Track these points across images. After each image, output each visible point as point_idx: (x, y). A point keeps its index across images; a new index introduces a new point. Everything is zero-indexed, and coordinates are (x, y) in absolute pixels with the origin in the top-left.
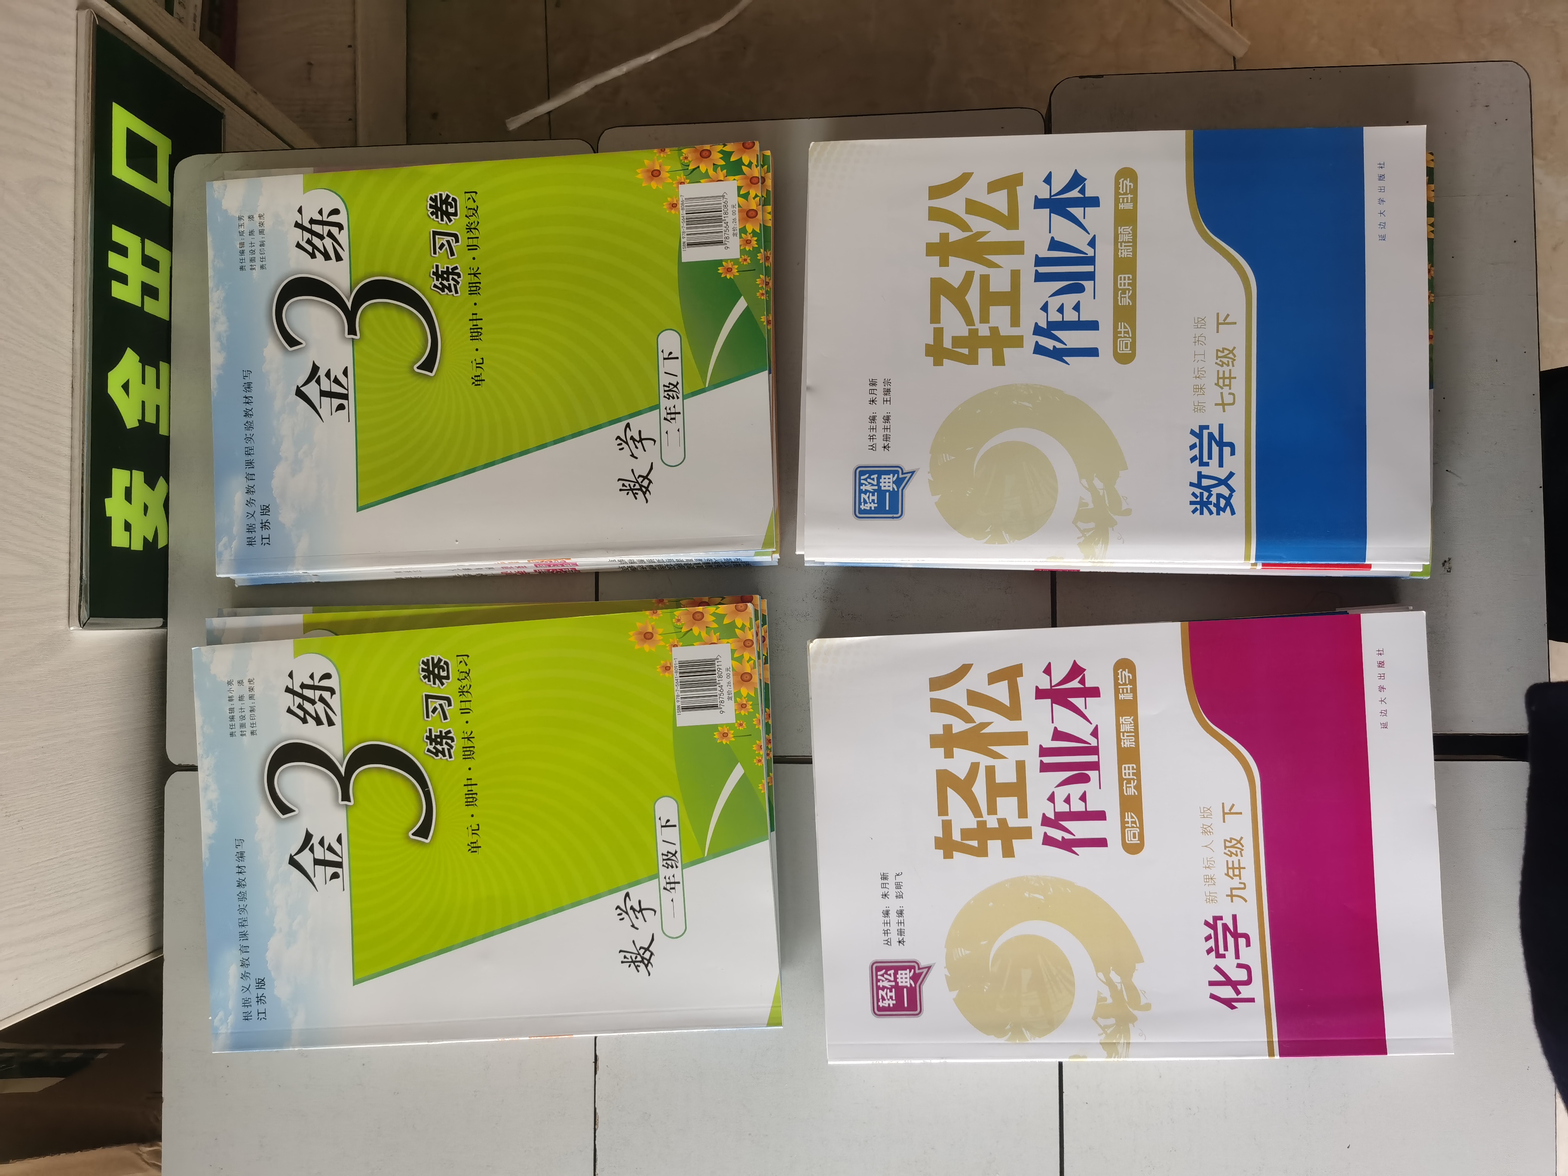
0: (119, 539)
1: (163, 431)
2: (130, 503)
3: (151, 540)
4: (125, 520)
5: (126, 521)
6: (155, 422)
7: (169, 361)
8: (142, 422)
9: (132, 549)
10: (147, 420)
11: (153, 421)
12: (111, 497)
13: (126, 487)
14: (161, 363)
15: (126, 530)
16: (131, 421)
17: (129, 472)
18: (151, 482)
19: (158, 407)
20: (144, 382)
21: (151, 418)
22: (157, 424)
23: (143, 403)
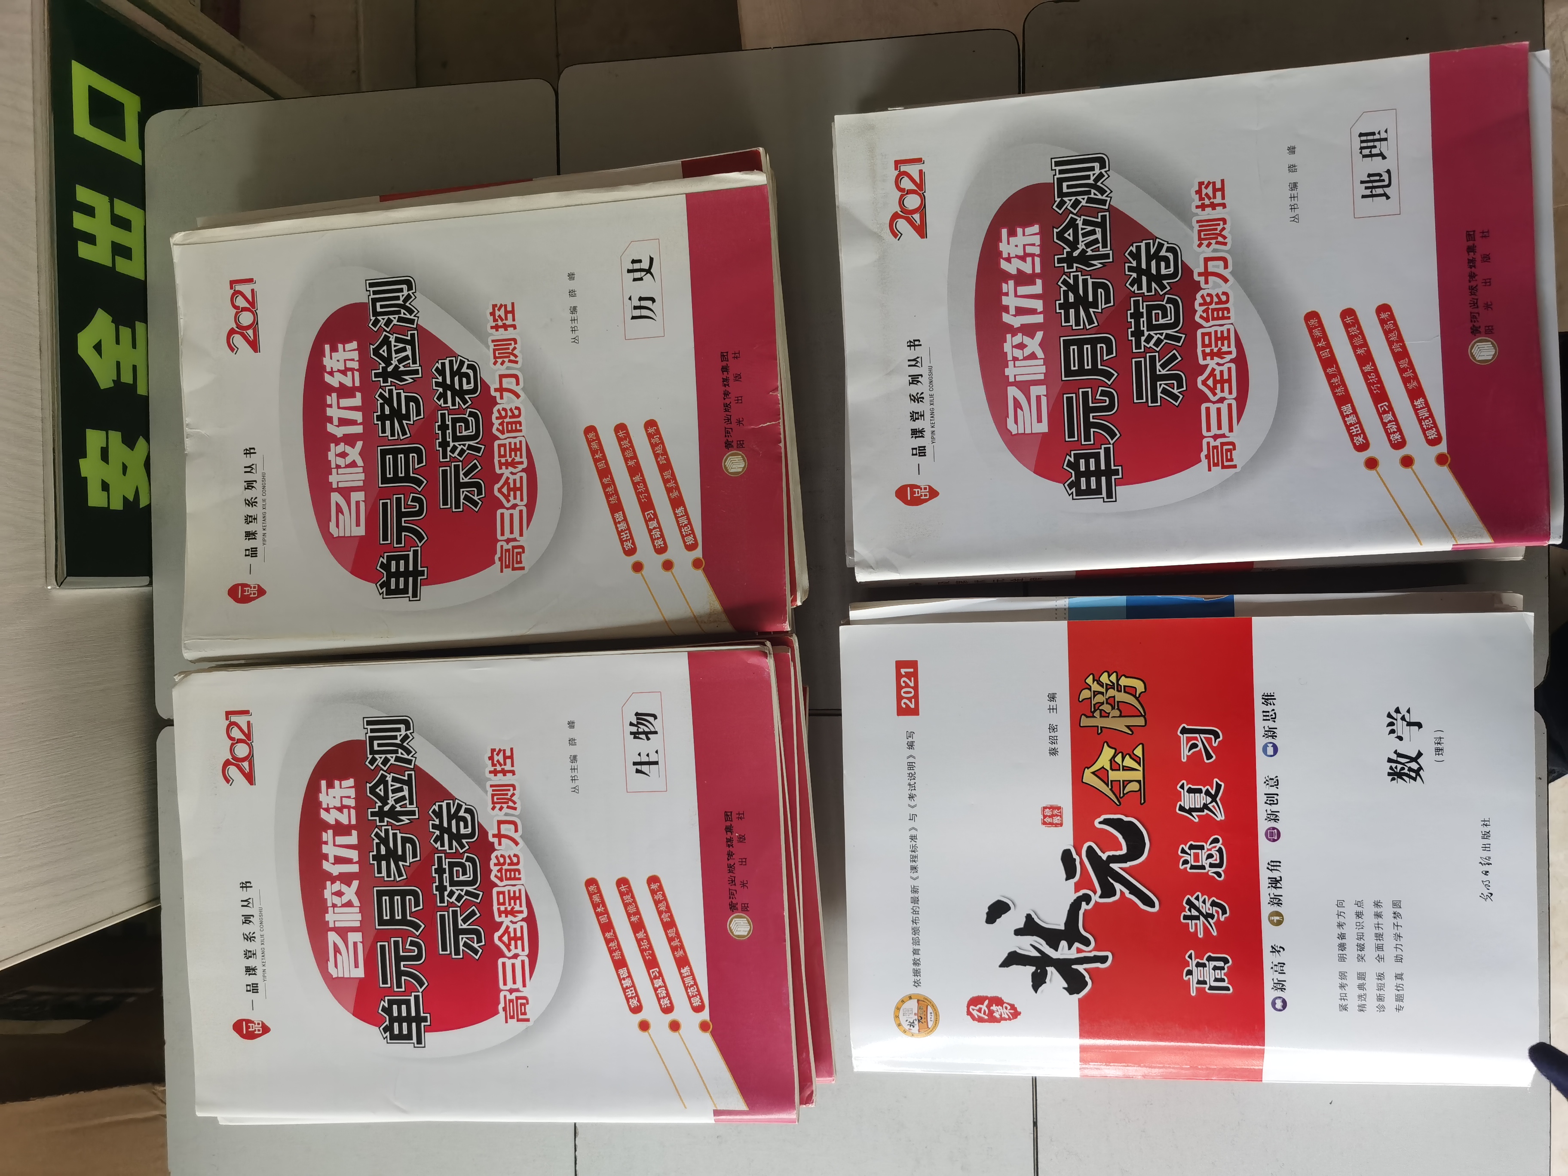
0: (96, 499)
1: (141, 391)
2: (107, 463)
5: (103, 481)
7: (145, 320)
8: (117, 382)
9: (111, 508)
10: (123, 380)
11: (130, 381)
12: (86, 457)
13: (102, 448)
14: (137, 323)
15: (103, 490)
16: (105, 381)
17: (105, 432)
18: (129, 442)
19: (135, 367)
20: (118, 342)
21: (127, 378)
22: (135, 385)
23: (118, 364)
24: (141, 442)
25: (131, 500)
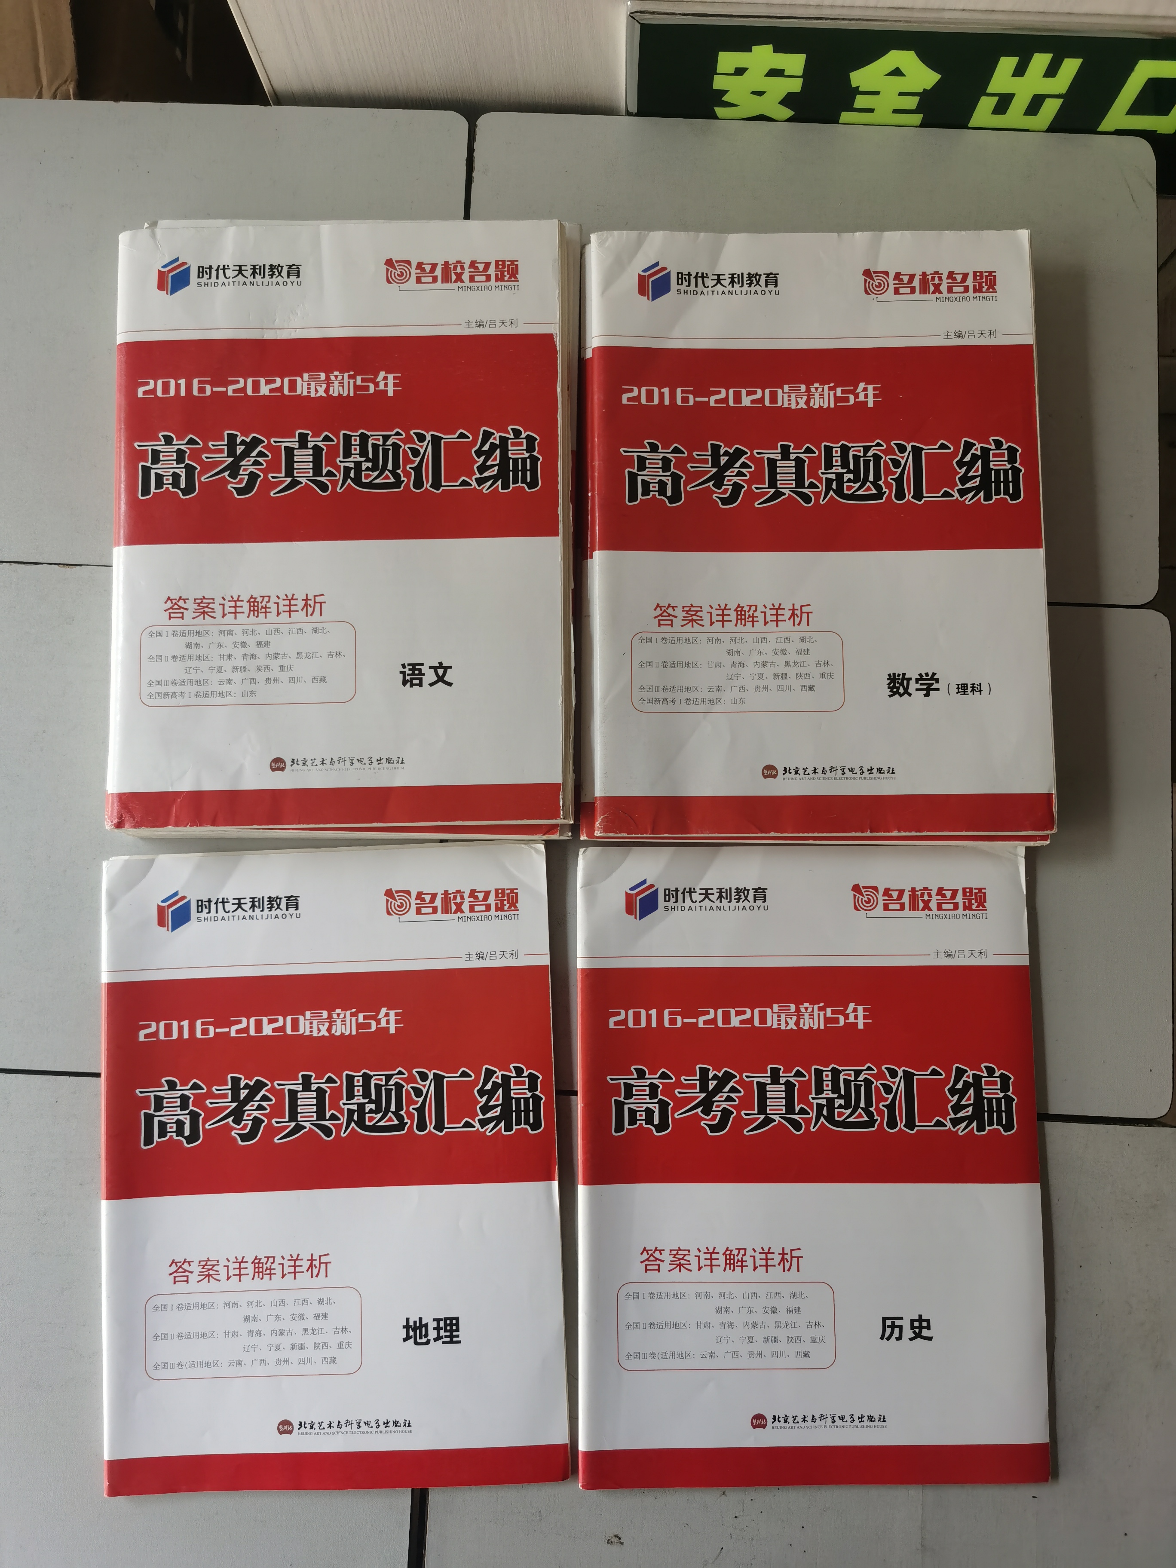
0: (727, 60)
1: (845, 116)
2: (767, 75)
4: (747, 69)
6: (856, 106)
7: (923, 125)
8: (857, 91)
9: (715, 76)
10: (858, 97)
11: (857, 105)
12: (774, 52)
13: (784, 70)
14: (922, 115)
15: (736, 69)
16: (859, 78)
17: (801, 74)
18: (788, 100)
19: (871, 111)
20: (901, 94)
21: (860, 101)
22: (852, 109)
23: (877, 93)
24: (788, 113)
25: (723, 99)
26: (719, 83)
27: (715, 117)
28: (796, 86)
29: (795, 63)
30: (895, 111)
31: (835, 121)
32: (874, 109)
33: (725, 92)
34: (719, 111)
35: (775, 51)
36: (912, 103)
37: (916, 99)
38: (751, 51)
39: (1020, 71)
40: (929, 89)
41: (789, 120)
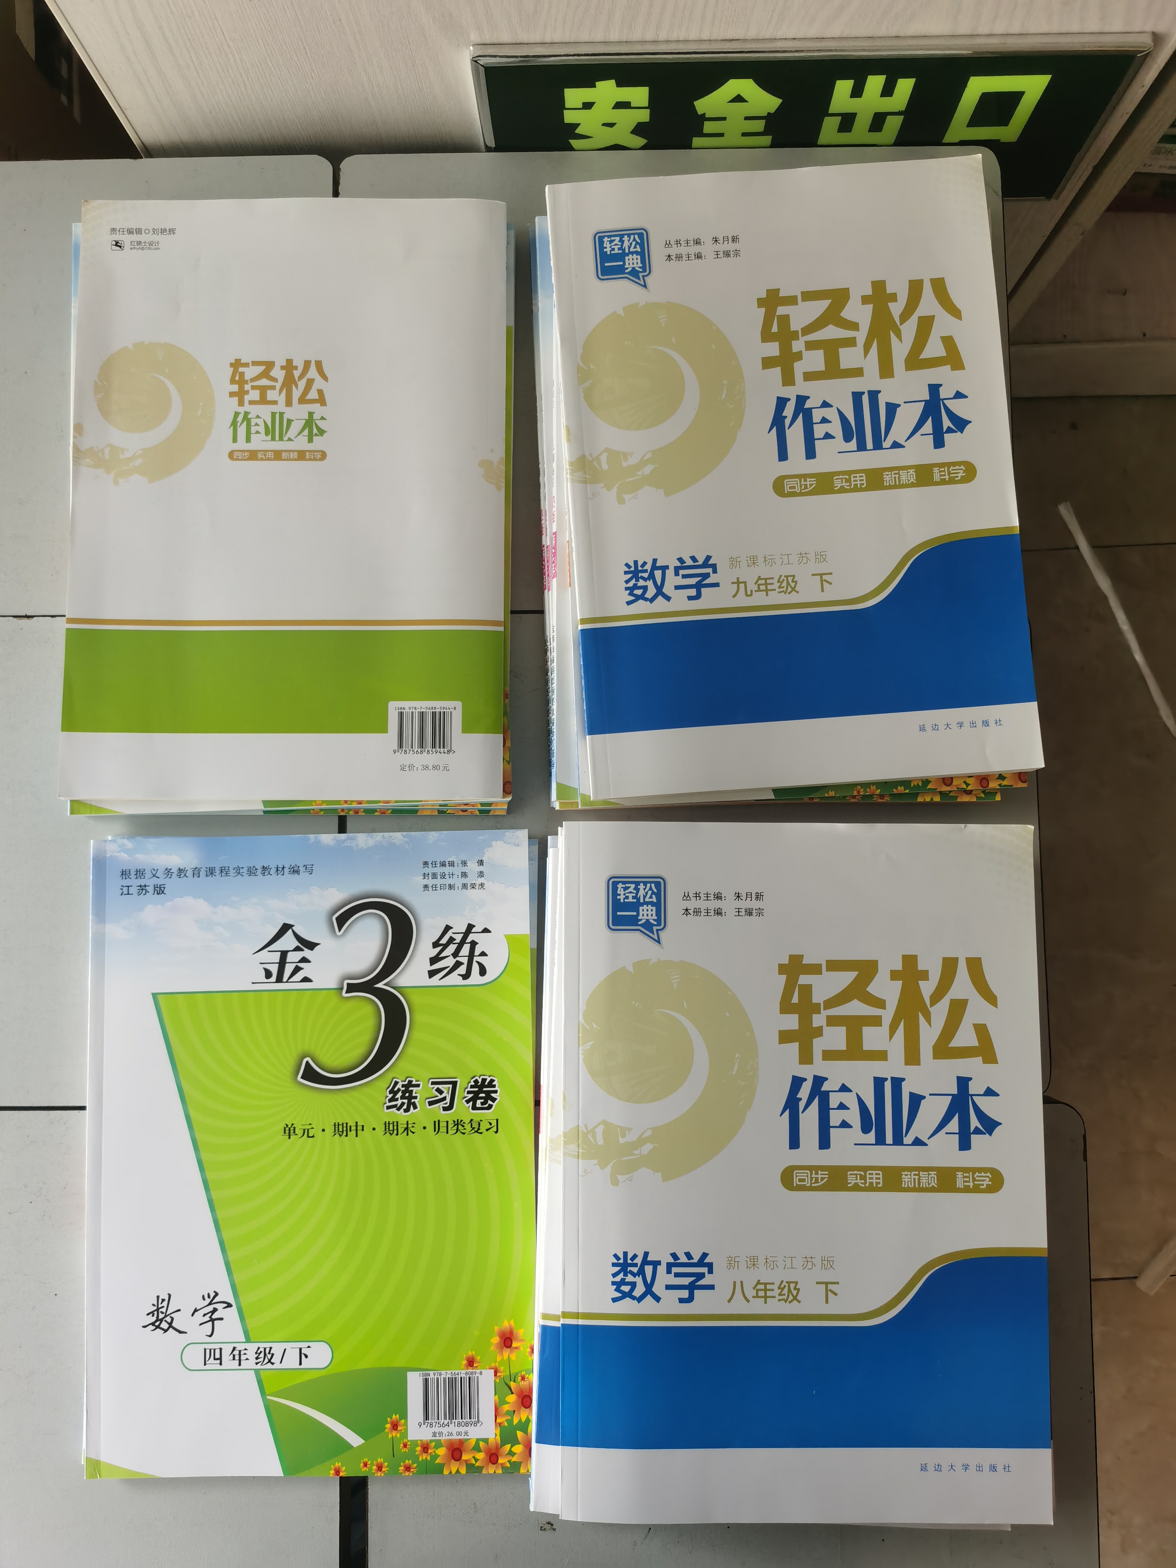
0: (573, 96)
1: (697, 141)
2: (615, 108)
3: (577, 131)
5: (594, 103)
6: (704, 132)
7: (773, 146)
8: (703, 118)
9: (565, 111)
10: (706, 123)
11: (706, 131)
12: (617, 86)
13: (630, 102)
14: (770, 137)
15: (584, 104)
16: (704, 105)
17: (647, 106)
18: (639, 129)
19: (722, 135)
20: (747, 118)
21: (708, 127)
22: (703, 135)
23: (724, 119)
24: (642, 141)
25: (576, 132)
26: (569, 117)
27: (572, 149)
28: (644, 116)
29: (639, 95)
30: (744, 134)
31: (689, 146)
32: (724, 134)
33: (578, 125)
34: (574, 143)
35: (619, 85)
36: (760, 126)
37: (763, 122)
38: (595, 87)
39: (857, 92)
40: (772, 111)
41: (643, 148)
